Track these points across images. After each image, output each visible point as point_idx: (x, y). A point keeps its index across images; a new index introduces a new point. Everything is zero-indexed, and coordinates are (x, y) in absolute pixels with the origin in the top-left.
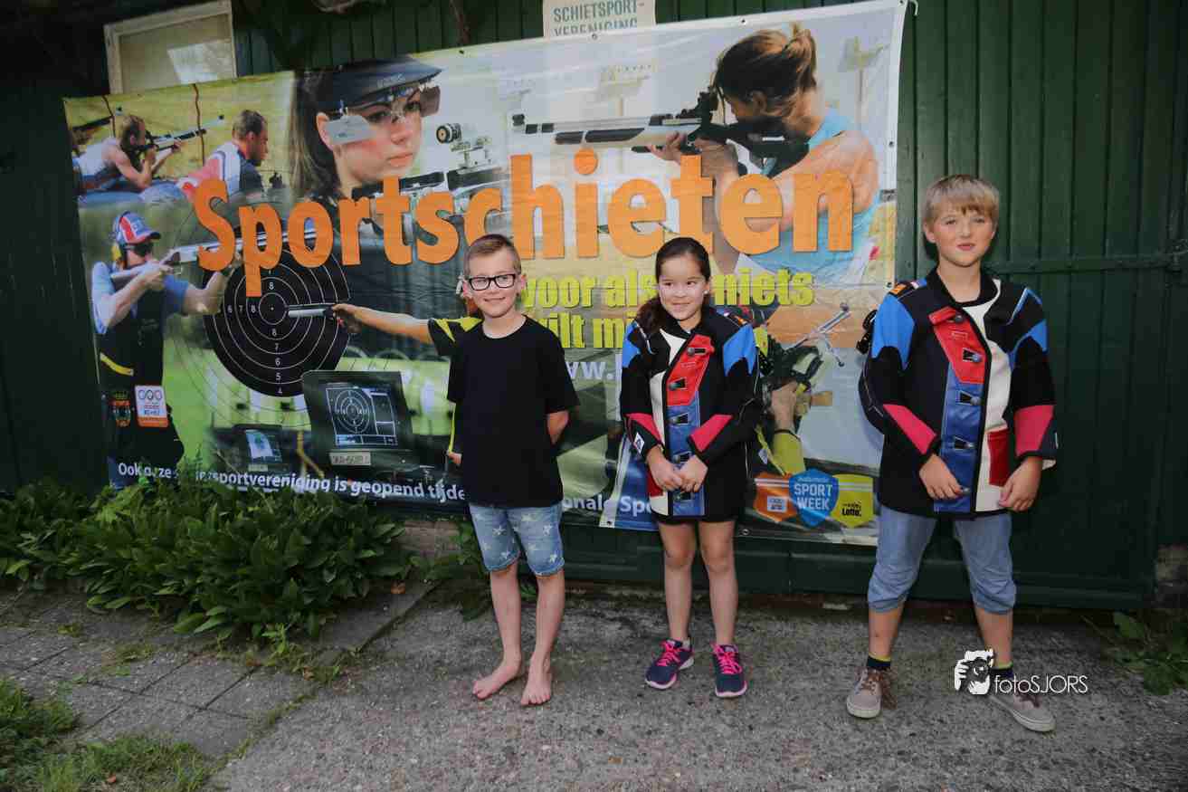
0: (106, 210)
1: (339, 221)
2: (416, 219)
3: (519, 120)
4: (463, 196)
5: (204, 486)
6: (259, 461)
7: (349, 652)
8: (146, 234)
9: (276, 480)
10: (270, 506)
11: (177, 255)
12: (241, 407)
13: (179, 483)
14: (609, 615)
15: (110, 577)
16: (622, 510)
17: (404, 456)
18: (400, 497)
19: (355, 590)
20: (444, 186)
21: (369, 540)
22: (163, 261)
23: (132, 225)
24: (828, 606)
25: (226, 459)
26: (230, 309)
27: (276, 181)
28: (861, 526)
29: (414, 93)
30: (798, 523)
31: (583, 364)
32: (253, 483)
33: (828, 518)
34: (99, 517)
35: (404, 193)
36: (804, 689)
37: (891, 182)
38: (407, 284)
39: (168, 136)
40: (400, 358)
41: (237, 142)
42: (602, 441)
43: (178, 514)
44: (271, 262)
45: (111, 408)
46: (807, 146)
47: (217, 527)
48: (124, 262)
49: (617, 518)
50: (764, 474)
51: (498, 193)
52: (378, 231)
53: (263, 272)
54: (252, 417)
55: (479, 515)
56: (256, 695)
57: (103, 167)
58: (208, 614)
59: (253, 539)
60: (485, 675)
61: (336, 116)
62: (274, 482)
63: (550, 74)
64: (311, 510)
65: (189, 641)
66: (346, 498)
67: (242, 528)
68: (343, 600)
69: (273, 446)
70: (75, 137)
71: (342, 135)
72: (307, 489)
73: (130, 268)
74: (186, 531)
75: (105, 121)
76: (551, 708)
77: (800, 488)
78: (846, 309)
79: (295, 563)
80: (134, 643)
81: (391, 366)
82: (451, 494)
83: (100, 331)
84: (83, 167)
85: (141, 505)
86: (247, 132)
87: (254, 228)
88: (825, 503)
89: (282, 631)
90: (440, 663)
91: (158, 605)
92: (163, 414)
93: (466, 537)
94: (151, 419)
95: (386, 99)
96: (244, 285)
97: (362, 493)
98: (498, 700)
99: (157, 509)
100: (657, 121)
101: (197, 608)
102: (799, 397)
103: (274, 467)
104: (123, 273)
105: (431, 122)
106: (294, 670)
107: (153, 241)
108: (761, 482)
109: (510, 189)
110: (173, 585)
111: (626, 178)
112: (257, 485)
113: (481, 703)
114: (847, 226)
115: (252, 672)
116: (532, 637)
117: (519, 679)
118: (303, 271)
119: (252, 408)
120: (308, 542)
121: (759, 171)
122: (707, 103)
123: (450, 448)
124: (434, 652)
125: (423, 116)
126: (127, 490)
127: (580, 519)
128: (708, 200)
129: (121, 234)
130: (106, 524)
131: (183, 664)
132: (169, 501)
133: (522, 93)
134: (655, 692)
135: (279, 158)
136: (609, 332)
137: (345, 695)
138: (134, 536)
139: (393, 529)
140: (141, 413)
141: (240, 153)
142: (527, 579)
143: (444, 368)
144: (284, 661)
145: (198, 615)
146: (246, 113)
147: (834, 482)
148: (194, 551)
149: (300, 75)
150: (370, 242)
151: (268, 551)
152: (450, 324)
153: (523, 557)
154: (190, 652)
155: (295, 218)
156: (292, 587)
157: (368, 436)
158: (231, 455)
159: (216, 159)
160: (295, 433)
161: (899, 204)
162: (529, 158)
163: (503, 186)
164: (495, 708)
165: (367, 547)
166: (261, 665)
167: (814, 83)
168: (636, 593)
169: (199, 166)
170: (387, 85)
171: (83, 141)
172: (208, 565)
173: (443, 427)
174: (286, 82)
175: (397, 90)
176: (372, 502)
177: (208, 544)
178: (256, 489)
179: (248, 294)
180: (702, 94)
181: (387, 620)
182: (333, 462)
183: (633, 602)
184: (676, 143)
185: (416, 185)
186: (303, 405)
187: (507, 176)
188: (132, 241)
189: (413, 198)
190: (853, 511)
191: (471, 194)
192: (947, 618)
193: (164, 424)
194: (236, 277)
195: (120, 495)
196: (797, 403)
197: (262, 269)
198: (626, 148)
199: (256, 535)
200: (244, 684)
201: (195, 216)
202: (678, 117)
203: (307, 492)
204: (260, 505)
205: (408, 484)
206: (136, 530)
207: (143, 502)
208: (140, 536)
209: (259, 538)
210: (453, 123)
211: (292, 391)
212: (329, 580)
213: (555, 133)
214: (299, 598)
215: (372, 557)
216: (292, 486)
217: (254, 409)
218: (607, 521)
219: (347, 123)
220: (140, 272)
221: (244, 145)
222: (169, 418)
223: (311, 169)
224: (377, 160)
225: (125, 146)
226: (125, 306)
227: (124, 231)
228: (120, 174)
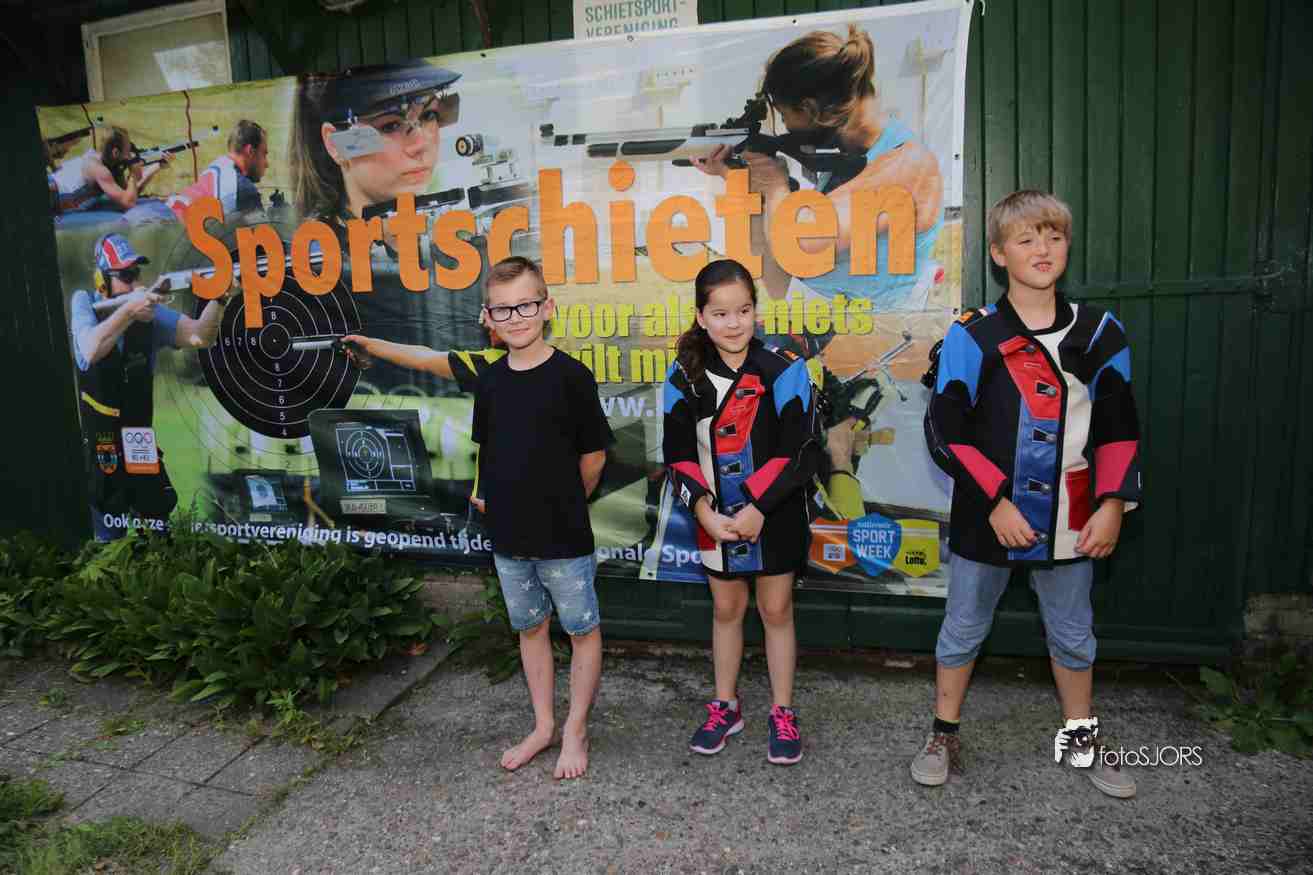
0: (87, 232)
1: (348, 245)
2: (435, 241)
3: (547, 130)
4: (485, 214)
5: (201, 539)
6: (262, 510)
7: (364, 720)
8: (133, 258)
9: (281, 531)
10: (274, 561)
11: (167, 282)
12: (240, 450)
13: (172, 536)
14: (650, 675)
15: (96, 641)
16: (664, 560)
17: (421, 502)
18: (420, 549)
19: (370, 652)
20: (465, 204)
21: (387, 597)
22: (153, 288)
23: (117, 249)
24: (891, 664)
25: (225, 509)
26: (227, 342)
27: (277, 199)
28: (925, 576)
29: (430, 102)
30: (856, 572)
31: (620, 400)
32: (256, 535)
33: (889, 567)
34: (82, 575)
35: (420, 212)
36: (865, 755)
37: (957, 200)
38: (425, 313)
39: (156, 149)
40: (417, 395)
41: (233, 155)
42: (642, 485)
43: (171, 569)
44: (273, 288)
45: (94, 452)
46: (865, 159)
47: (215, 583)
48: (108, 290)
49: (659, 569)
50: (820, 518)
51: (525, 211)
52: (392, 254)
53: (264, 300)
54: (253, 462)
55: (504, 568)
56: (260, 769)
57: (82, 184)
58: (206, 680)
59: (255, 595)
60: (514, 743)
61: (343, 125)
62: (278, 533)
63: (581, 79)
64: (320, 563)
65: (184, 712)
66: (359, 550)
67: (243, 583)
68: (356, 663)
69: (276, 494)
70: (51, 150)
71: (351, 148)
72: (315, 540)
73: (114, 297)
74: (180, 589)
75: (85, 132)
76: (587, 779)
77: (859, 535)
78: (908, 338)
79: (304, 623)
80: (125, 713)
81: (408, 403)
82: (476, 544)
83: (81, 367)
84: (59, 182)
85: (129, 562)
86: (244, 145)
87: (254, 253)
88: (887, 551)
89: (289, 698)
90: (465, 730)
91: (149, 673)
92: (154, 459)
93: (492, 592)
94: (140, 465)
95: (400, 107)
96: (242, 317)
97: (376, 544)
98: (529, 772)
99: (148, 564)
100: (700, 131)
101: (194, 674)
102: (857, 435)
103: (278, 517)
104: (106, 302)
105: (449, 133)
106: (303, 740)
107: (139, 266)
108: (815, 528)
109: (538, 207)
110: (166, 650)
111: (668, 194)
112: (259, 536)
113: (511, 774)
114: (908, 249)
115: (255, 744)
116: (566, 702)
117: (554, 747)
118: (309, 299)
119: (253, 451)
120: (315, 598)
121: (813, 186)
122: (754, 112)
123: (474, 493)
124: (459, 718)
125: (440, 126)
126: (114, 544)
127: (618, 571)
128: (757, 219)
129: (104, 259)
130: (90, 582)
131: (179, 736)
132: (162, 555)
133: (551, 101)
134: (704, 759)
135: (280, 175)
136: (648, 364)
137: (360, 768)
138: (123, 595)
139: (412, 583)
140: (129, 459)
141: (236, 167)
142: (560, 638)
143: (466, 406)
144: (290, 731)
145: (196, 682)
146: (243, 124)
147: (897, 528)
148: (190, 611)
149: (303, 81)
150: (384, 266)
151: (272, 610)
152: (473, 357)
153: (555, 613)
154: (186, 723)
155: (298, 240)
156: (300, 650)
157: (384, 482)
158: (231, 503)
159: (210, 174)
160: (303, 478)
161: (965, 222)
162: (559, 172)
163: (530, 204)
164: (526, 781)
165: (383, 605)
166: (266, 736)
167: (872, 90)
168: (680, 651)
169: (190, 184)
170: (400, 92)
171: (60, 155)
172: (207, 626)
173: (465, 471)
174: (289, 86)
175: (412, 97)
176: (389, 555)
177: (205, 603)
178: (259, 541)
179: (248, 325)
180: (748, 102)
181: (405, 685)
182: (345, 511)
183: (678, 661)
184: (721, 156)
185: (435, 203)
186: (311, 447)
187: (535, 192)
188: (118, 267)
189: (431, 217)
190: (918, 559)
191: (495, 213)
192: (1021, 675)
193: (155, 470)
194: (234, 306)
195: (106, 550)
196: (855, 442)
197: (261, 295)
198: (666, 161)
199: (259, 592)
200: (247, 757)
201: (188, 238)
202: (722, 127)
203: (316, 544)
204: (263, 559)
205: (427, 534)
206: (124, 588)
207: (132, 557)
208: (129, 595)
209: (262, 595)
210: (474, 133)
211: (297, 432)
212: (341, 641)
213: (587, 144)
214: (308, 661)
215: (388, 615)
216: (299, 537)
217: (256, 452)
218: (648, 572)
219: (357, 134)
220: (126, 301)
221: (241, 160)
222: (160, 463)
223: (316, 185)
224: (389, 175)
225: (107, 161)
226: (110, 339)
227: (107, 256)
228: (102, 192)
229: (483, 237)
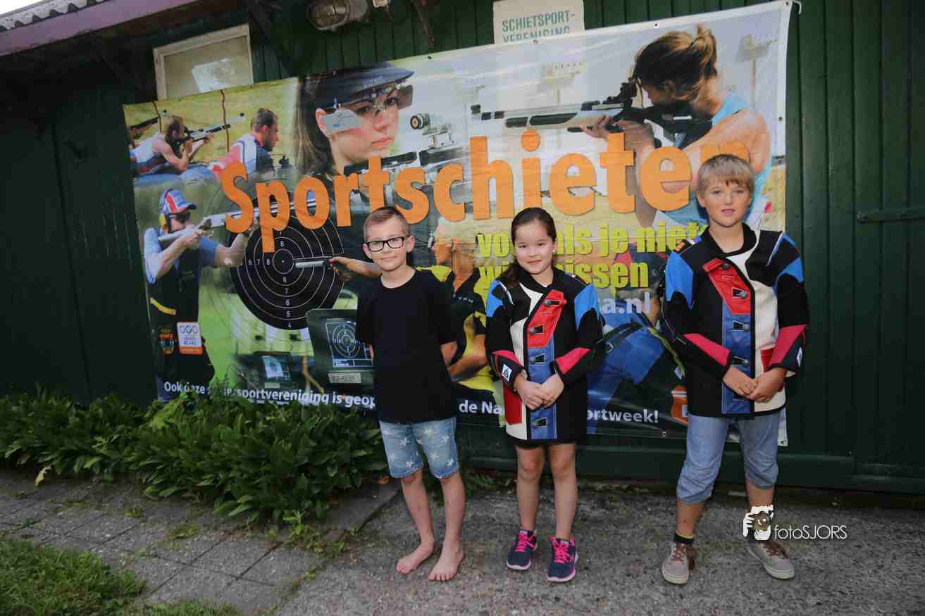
0: (156, 188)
1: (334, 193)
2: (395, 189)
3: (476, 109)
4: (432, 170)
5: (231, 400)
6: (273, 380)
7: (349, 532)
8: (186, 206)
10: (282, 416)
11: (209, 221)
12: (258, 338)
13: (211, 397)
15: (162, 471)
19: (352, 483)
20: (417, 163)
21: (360, 443)
22: (198, 226)
23: (174, 199)
24: (733, 493)
25: (248, 379)
26: (250, 262)
27: (284, 162)
29: (391, 92)
32: (269, 398)
34: (151, 424)
35: (385, 169)
37: (782, 151)
39: (202, 130)
41: (254, 133)
43: (213, 422)
44: (281, 226)
45: (159, 340)
46: (711, 123)
47: (242, 432)
48: (169, 227)
50: (679, 386)
51: (460, 167)
52: (365, 199)
53: (275, 233)
54: (267, 346)
55: (387, 430)
56: (279, 567)
57: (152, 155)
58: (239, 501)
59: (271, 441)
61: (330, 110)
62: (285, 396)
63: (500, 72)
64: (316, 418)
65: (224, 523)
66: (342, 409)
67: (262, 432)
68: (342, 490)
69: (283, 369)
70: (132, 134)
71: (336, 125)
72: (311, 401)
73: (173, 232)
74: (219, 436)
75: (154, 121)
79: (306, 461)
80: (183, 523)
83: (150, 282)
84: (137, 155)
85: (183, 415)
86: (262, 126)
87: (268, 200)
89: (299, 516)
91: (198, 494)
92: (199, 344)
94: (189, 348)
95: (370, 97)
96: (260, 247)
97: (354, 405)
99: (196, 418)
100: (587, 107)
101: (229, 496)
103: (284, 385)
104: (167, 236)
105: (406, 113)
106: (308, 547)
107: (190, 211)
108: (677, 393)
109: (470, 164)
110: (211, 478)
111: (565, 151)
112: (271, 398)
115: (274, 548)
118: (307, 232)
120: (313, 444)
121: (672, 144)
122: (628, 91)
125: (400, 108)
126: (171, 402)
128: (630, 169)
129: (166, 207)
130: (157, 430)
131: (221, 541)
132: (205, 412)
133: (478, 88)
135: (287, 144)
137: (351, 568)
138: (180, 439)
140: (182, 344)
141: (256, 141)
144: (299, 539)
145: (231, 502)
146: (261, 111)
148: (226, 452)
149: (303, 80)
150: (359, 208)
151: (283, 451)
154: (225, 532)
155: (298, 191)
156: (303, 481)
157: (359, 360)
158: (251, 376)
159: (238, 147)
160: (302, 358)
161: (788, 167)
162: (485, 138)
163: (464, 161)
165: (361, 448)
166: (281, 543)
167: (716, 72)
169: (224, 153)
170: (371, 85)
171: (138, 137)
172: (238, 463)
174: (293, 84)
175: (379, 89)
176: (363, 413)
177: (236, 446)
178: (271, 402)
179: (264, 251)
180: (623, 84)
181: (376, 506)
182: (331, 381)
184: (603, 124)
185: (395, 163)
186: (308, 336)
187: (467, 154)
188: (176, 212)
189: (393, 173)
191: (439, 169)
193: (199, 352)
194: (255, 238)
195: (166, 407)
197: (274, 230)
198: (563, 129)
199: (274, 439)
200: (270, 557)
201: (222, 191)
202: (604, 103)
203: (311, 404)
204: (274, 415)
206: (182, 434)
207: (184, 412)
208: (185, 440)
209: (276, 441)
210: (423, 113)
211: (299, 325)
212: (332, 475)
213: (505, 118)
214: (309, 490)
215: (365, 456)
216: (299, 399)
217: (268, 340)
219: (340, 115)
220: (181, 235)
221: (259, 136)
222: (203, 347)
223: (311, 151)
224: (363, 144)
225: (169, 140)
226: (170, 262)
227: (168, 205)
228: (165, 161)
229: (430, 186)
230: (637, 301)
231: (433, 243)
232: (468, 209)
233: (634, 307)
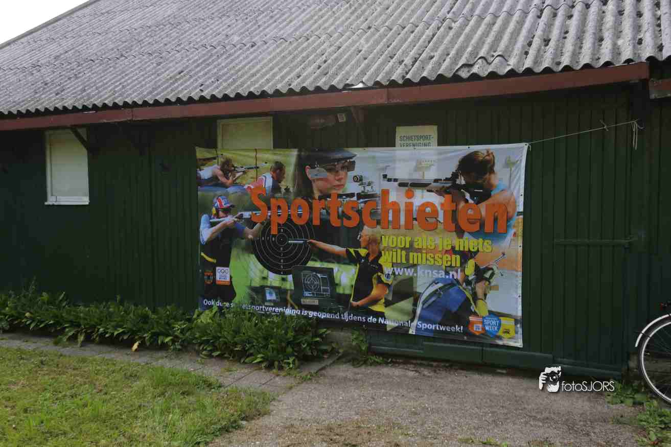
0: (211, 194)
1: (312, 208)
2: (344, 210)
3: (385, 176)
4: (362, 202)
6: (270, 301)
8: (229, 205)
9: (277, 309)
10: (276, 320)
11: (242, 214)
12: (264, 278)
16: (418, 327)
17: (331, 301)
18: (329, 318)
19: (312, 353)
20: (355, 198)
21: (317, 334)
23: (222, 201)
26: (263, 239)
27: (287, 190)
28: (510, 338)
29: (345, 163)
30: (485, 335)
31: (405, 269)
32: (267, 310)
33: (497, 334)
34: (199, 321)
35: (339, 200)
37: (521, 209)
39: (242, 167)
40: (333, 263)
41: (272, 173)
42: (411, 299)
44: (282, 221)
45: (204, 275)
46: (491, 194)
48: (217, 216)
49: (416, 330)
50: (472, 315)
51: (376, 202)
53: (279, 225)
54: (268, 283)
57: (211, 176)
58: (258, 356)
61: (313, 167)
64: (294, 321)
66: (307, 317)
69: (276, 295)
70: (200, 163)
71: (316, 175)
72: (290, 313)
73: (220, 218)
75: (214, 158)
77: (487, 322)
78: (504, 255)
81: (330, 266)
82: (351, 318)
83: (202, 243)
84: (202, 174)
87: (276, 207)
88: (496, 328)
92: (228, 279)
94: (222, 281)
96: (270, 229)
97: (313, 316)
100: (436, 181)
102: (486, 287)
103: (276, 304)
104: (216, 220)
105: (351, 174)
107: (231, 208)
108: (471, 318)
109: (380, 201)
111: (424, 201)
118: (295, 225)
121: (473, 202)
122: (455, 176)
123: (351, 299)
125: (348, 171)
126: (208, 311)
127: (401, 330)
133: (386, 168)
135: (288, 183)
136: (415, 258)
139: (326, 331)
140: (218, 278)
141: (273, 177)
147: (500, 320)
149: (300, 151)
152: (354, 251)
155: (294, 205)
157: (318, 293)
159: (262, 179)
160: (287, 290)
161: (524, 217)
162: (388, 191)
163: (378, 200)
165: (316, 337)
167: (494, 172)
169: (254, 181)
171: (203, 165)
173: (349, 291)
174: (294, 153)
175: (339, 160)
178: (268, 313)
179: (272, 233)
182: (302, 303)
184: (443, 189)
185: (344, 197)
186: (292, 279)
187: (379, 197)
188: (221, 207)
190: (507, 332)
191: (365, 202)
193: (228, 284)
194: (267, 225)
195: (205, 314)
196: (485, 289)
197: (278, 223)
198: (425, 190)
201: (251, 200)
202: (444, 180)
203: (291, 315)
205: (333, 313)
210: (359, 174)
211: (286, 273)
213: (398, 182)
217: (270, 279)
218: (412, 331)
219: (318, 170)
220: (224, 220)
221: (274, 175)
222: (231, 281)
223: (302, 187)
224: (329, 186)
225: (222, 169)
226: (216, 234)
227: (218, 203)
228: (219, 180)
229: (361, 210)
230: (455, 274)
231: (360, 238)
232: (378, 223)
233: (453, 276)
